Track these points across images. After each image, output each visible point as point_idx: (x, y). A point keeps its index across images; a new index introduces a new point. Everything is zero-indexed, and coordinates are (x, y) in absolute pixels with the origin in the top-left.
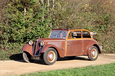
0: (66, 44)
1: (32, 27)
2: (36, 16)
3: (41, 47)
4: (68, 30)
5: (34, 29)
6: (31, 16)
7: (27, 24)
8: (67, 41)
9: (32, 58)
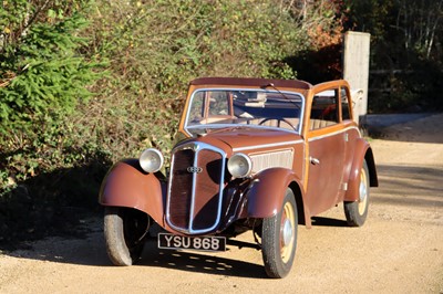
0: (307, 160)
3: (223, 186)
4: (307, 88)
9: (164, 242)
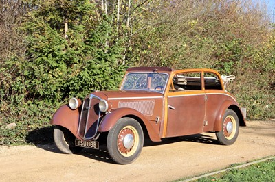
0: (166, 106)
1: (81, 65)
2: (91, 39)
4: (171, 70)
5: (86, 69)
6: (80, 40)
7: (71, 56)
8: (168, 99)
9: (77, 142)
